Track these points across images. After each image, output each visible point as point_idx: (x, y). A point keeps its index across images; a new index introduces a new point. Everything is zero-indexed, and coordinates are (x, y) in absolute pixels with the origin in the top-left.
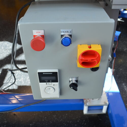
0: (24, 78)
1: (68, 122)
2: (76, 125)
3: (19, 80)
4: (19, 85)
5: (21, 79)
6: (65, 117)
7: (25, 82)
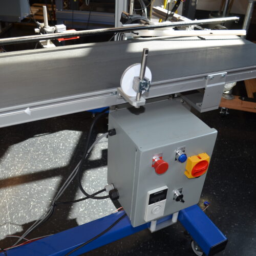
0: (24, 209)
1: (129, 252)
2: (141, 252)
3: (18, 214)
4: (24, 223)
5: (21, 213)
6: (122, 247)
7: (30, 216)
